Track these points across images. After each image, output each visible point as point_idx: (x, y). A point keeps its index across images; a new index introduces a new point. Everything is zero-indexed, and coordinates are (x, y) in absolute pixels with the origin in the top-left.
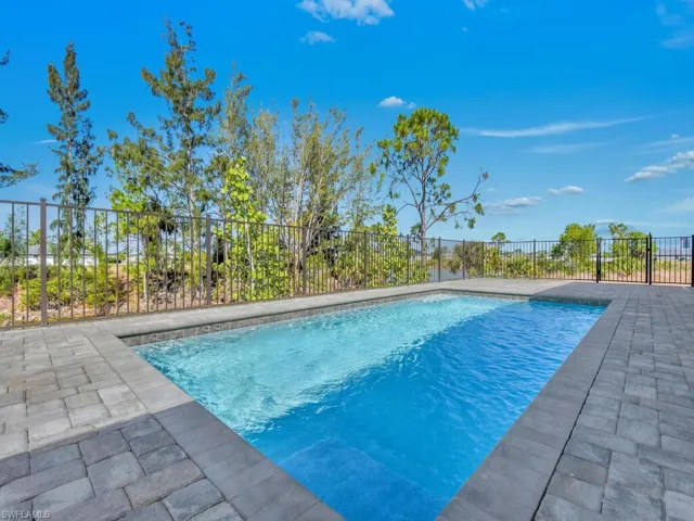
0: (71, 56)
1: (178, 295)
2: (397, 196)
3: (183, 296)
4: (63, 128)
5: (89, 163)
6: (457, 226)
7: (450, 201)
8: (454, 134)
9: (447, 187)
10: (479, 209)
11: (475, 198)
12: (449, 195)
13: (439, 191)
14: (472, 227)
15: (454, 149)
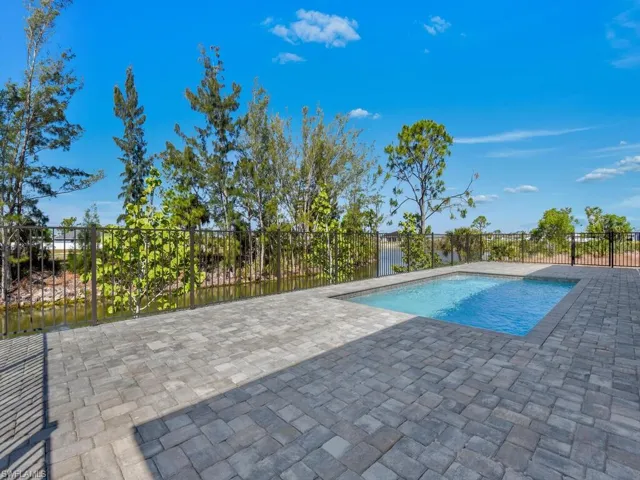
0: (131, 78)
1: (215, 275)
2: (400, 192)
3: (218, 275)
4: (126, 140)
5: (143, 166)
6: (452, 217)
7: (444, 195)
8: (450, 141)
9: (442, 183)
10: (470, 202)
11: (468, 194)
12: (443, 189)
13: (434, 186)
14: (464, 216)
15: (449, 153)
